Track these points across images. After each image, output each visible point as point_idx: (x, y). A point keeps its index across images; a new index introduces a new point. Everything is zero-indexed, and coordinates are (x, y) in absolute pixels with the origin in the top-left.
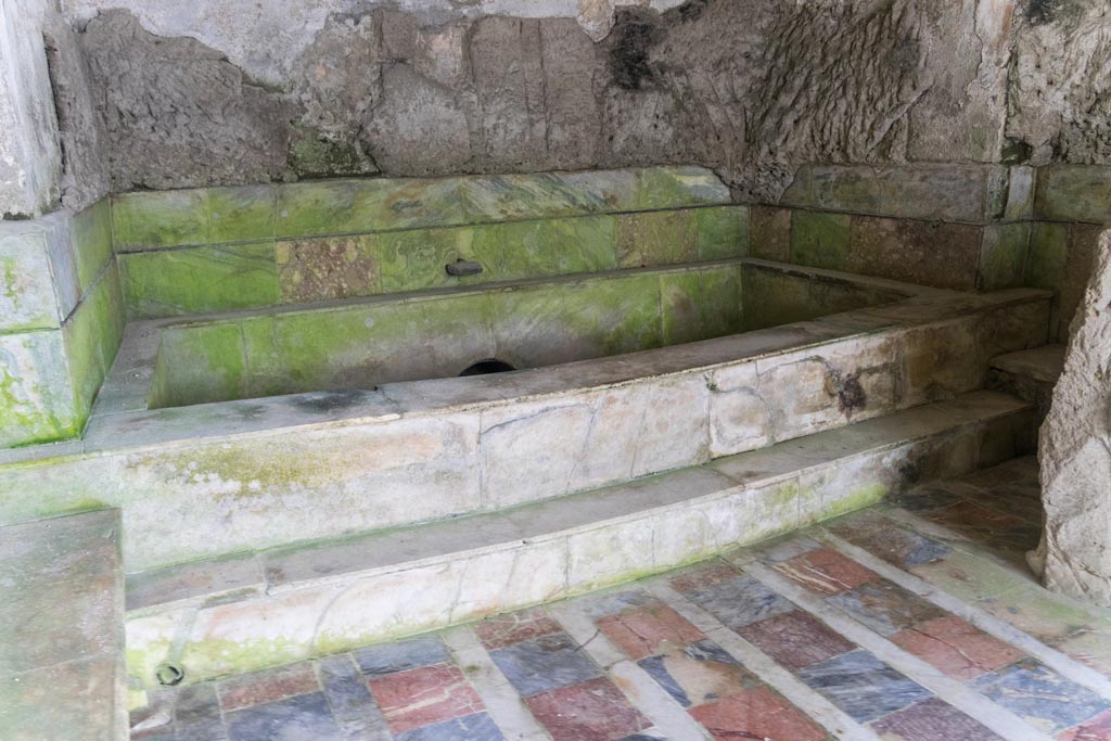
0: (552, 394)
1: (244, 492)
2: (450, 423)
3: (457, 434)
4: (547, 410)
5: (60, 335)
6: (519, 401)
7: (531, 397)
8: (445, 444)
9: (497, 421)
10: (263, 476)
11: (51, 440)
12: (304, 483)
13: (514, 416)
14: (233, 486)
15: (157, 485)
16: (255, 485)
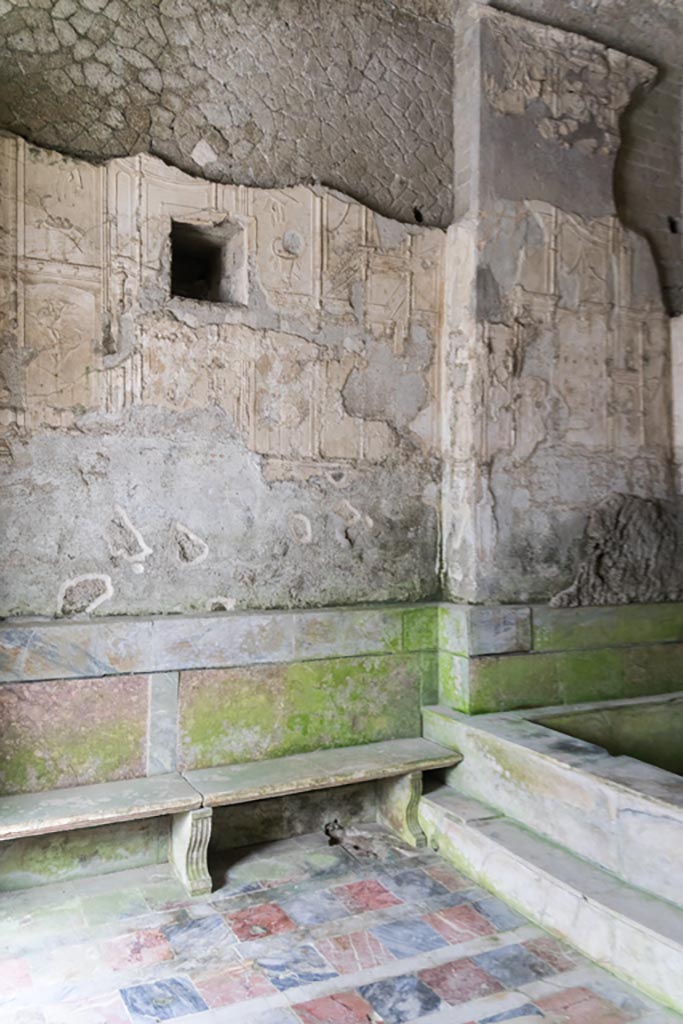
0: (668, 805)
1: (503, 776)
2: (600, 790)
3: (603, 801)
4: (666, 817)
5: (466, 661)
6: (644, 798)
7: (653, 798)
8: (598, 805)
9: (629, 805)
10: (510, 770)
11: (461, 711)
12: (527, 786)
13: (642, 809)
14: (499, 768)
15: (475, 751)
16: (508, 774)
